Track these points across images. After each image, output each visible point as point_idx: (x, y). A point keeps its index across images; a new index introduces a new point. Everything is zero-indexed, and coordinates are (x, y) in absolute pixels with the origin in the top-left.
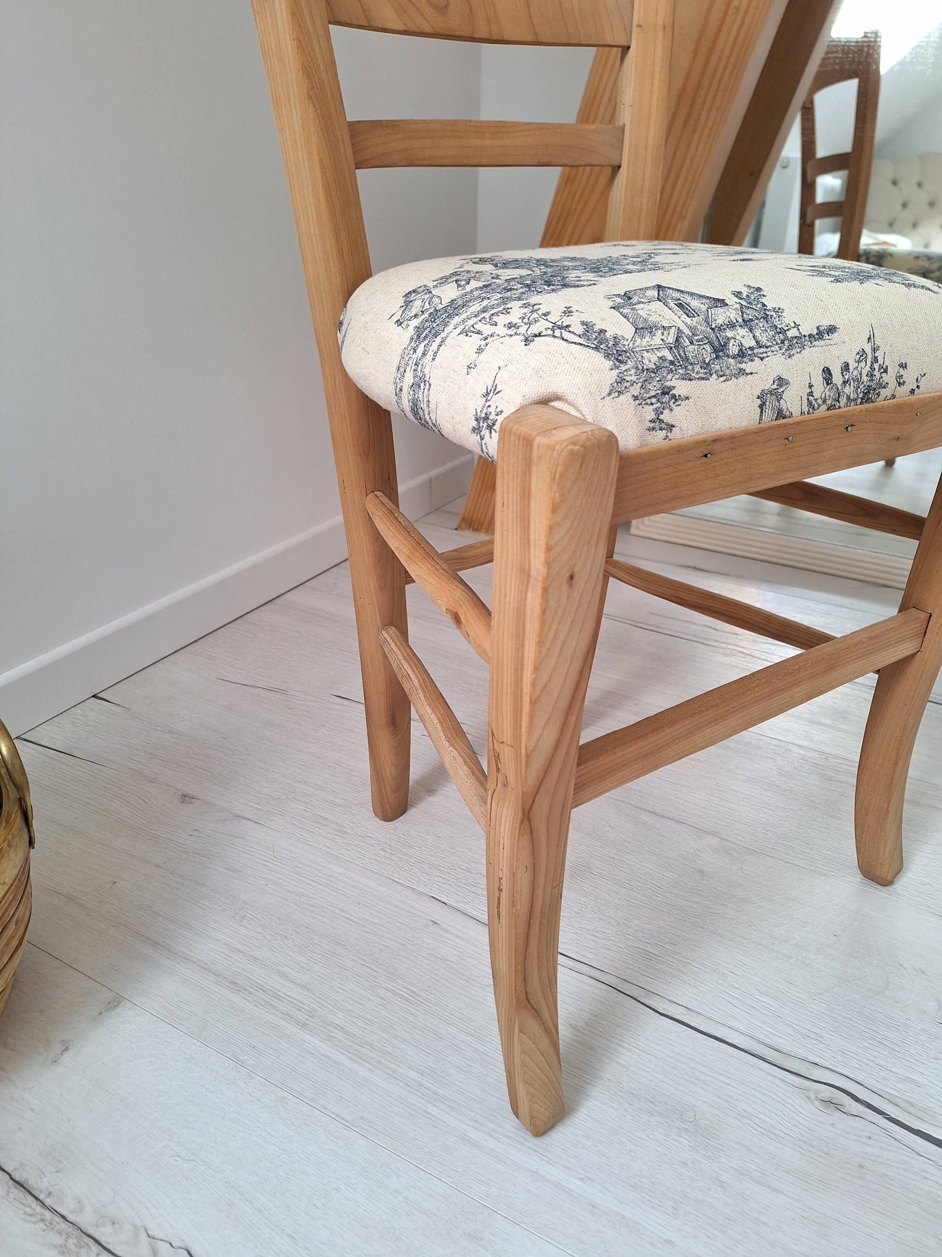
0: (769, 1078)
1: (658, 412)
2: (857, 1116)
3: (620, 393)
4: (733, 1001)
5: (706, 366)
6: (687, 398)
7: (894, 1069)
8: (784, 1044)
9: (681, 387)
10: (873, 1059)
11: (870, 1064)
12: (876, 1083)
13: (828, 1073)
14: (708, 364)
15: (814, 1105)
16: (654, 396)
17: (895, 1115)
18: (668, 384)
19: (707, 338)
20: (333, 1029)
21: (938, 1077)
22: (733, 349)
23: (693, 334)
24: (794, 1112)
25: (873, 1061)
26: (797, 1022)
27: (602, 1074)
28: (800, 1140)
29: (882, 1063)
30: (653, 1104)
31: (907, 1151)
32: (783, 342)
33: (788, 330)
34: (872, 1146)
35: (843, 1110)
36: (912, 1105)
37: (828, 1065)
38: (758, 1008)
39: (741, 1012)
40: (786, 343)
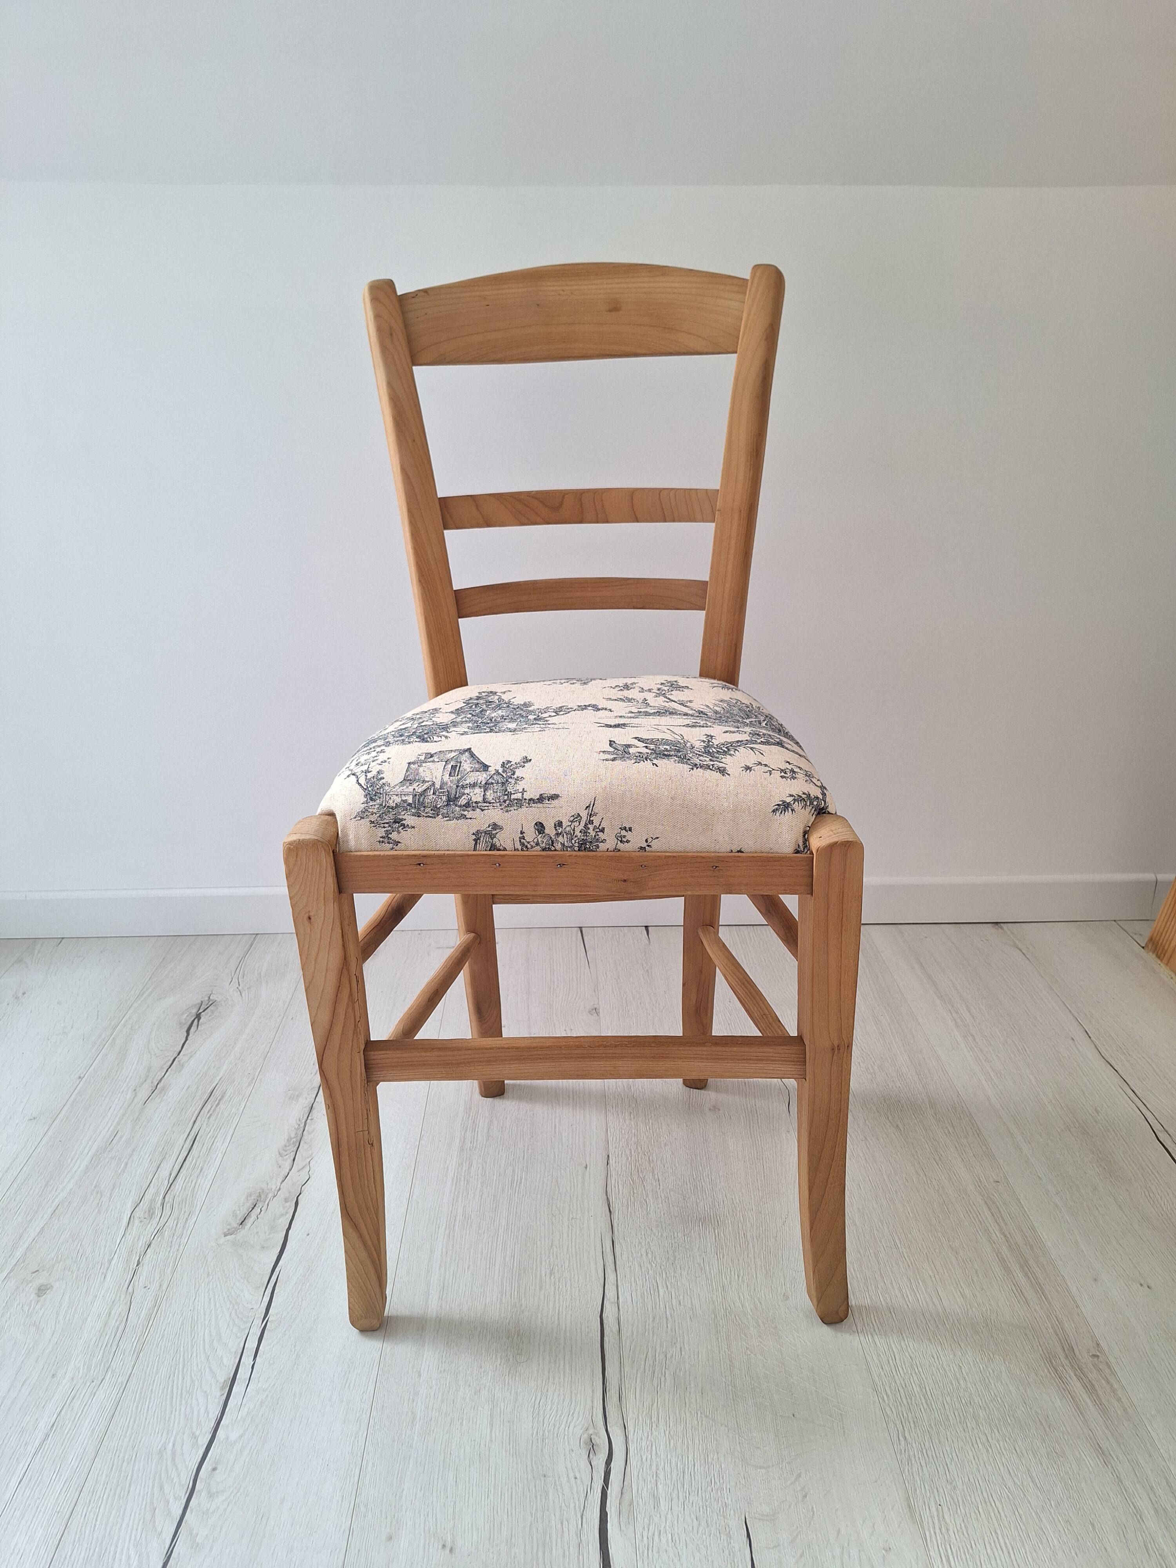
2: (591, 1465)
4: (650, 1358)
8: (629, 1403)
10: (661, 1468)
11: (654, 1467)
12: (636, 1474)
13: (622, 1439)
15: (583, 1433)
17: (611, 1493)
20: (468, 1163)
21: (676, 1522)
24: (567, 1422)
25: (657, 1469)
26: (662, 1407)
28: (544, 1431)
29: (661, 1476)
31: (580, 1507)
32: (505, 801)
33: (514, 794)
34: (569, 1481)
35: (591, 1455)
36: (630, 1505)
37: (630, 1437)
38: (656, 1375)
39: (642, 1366)
40: (507, 802)
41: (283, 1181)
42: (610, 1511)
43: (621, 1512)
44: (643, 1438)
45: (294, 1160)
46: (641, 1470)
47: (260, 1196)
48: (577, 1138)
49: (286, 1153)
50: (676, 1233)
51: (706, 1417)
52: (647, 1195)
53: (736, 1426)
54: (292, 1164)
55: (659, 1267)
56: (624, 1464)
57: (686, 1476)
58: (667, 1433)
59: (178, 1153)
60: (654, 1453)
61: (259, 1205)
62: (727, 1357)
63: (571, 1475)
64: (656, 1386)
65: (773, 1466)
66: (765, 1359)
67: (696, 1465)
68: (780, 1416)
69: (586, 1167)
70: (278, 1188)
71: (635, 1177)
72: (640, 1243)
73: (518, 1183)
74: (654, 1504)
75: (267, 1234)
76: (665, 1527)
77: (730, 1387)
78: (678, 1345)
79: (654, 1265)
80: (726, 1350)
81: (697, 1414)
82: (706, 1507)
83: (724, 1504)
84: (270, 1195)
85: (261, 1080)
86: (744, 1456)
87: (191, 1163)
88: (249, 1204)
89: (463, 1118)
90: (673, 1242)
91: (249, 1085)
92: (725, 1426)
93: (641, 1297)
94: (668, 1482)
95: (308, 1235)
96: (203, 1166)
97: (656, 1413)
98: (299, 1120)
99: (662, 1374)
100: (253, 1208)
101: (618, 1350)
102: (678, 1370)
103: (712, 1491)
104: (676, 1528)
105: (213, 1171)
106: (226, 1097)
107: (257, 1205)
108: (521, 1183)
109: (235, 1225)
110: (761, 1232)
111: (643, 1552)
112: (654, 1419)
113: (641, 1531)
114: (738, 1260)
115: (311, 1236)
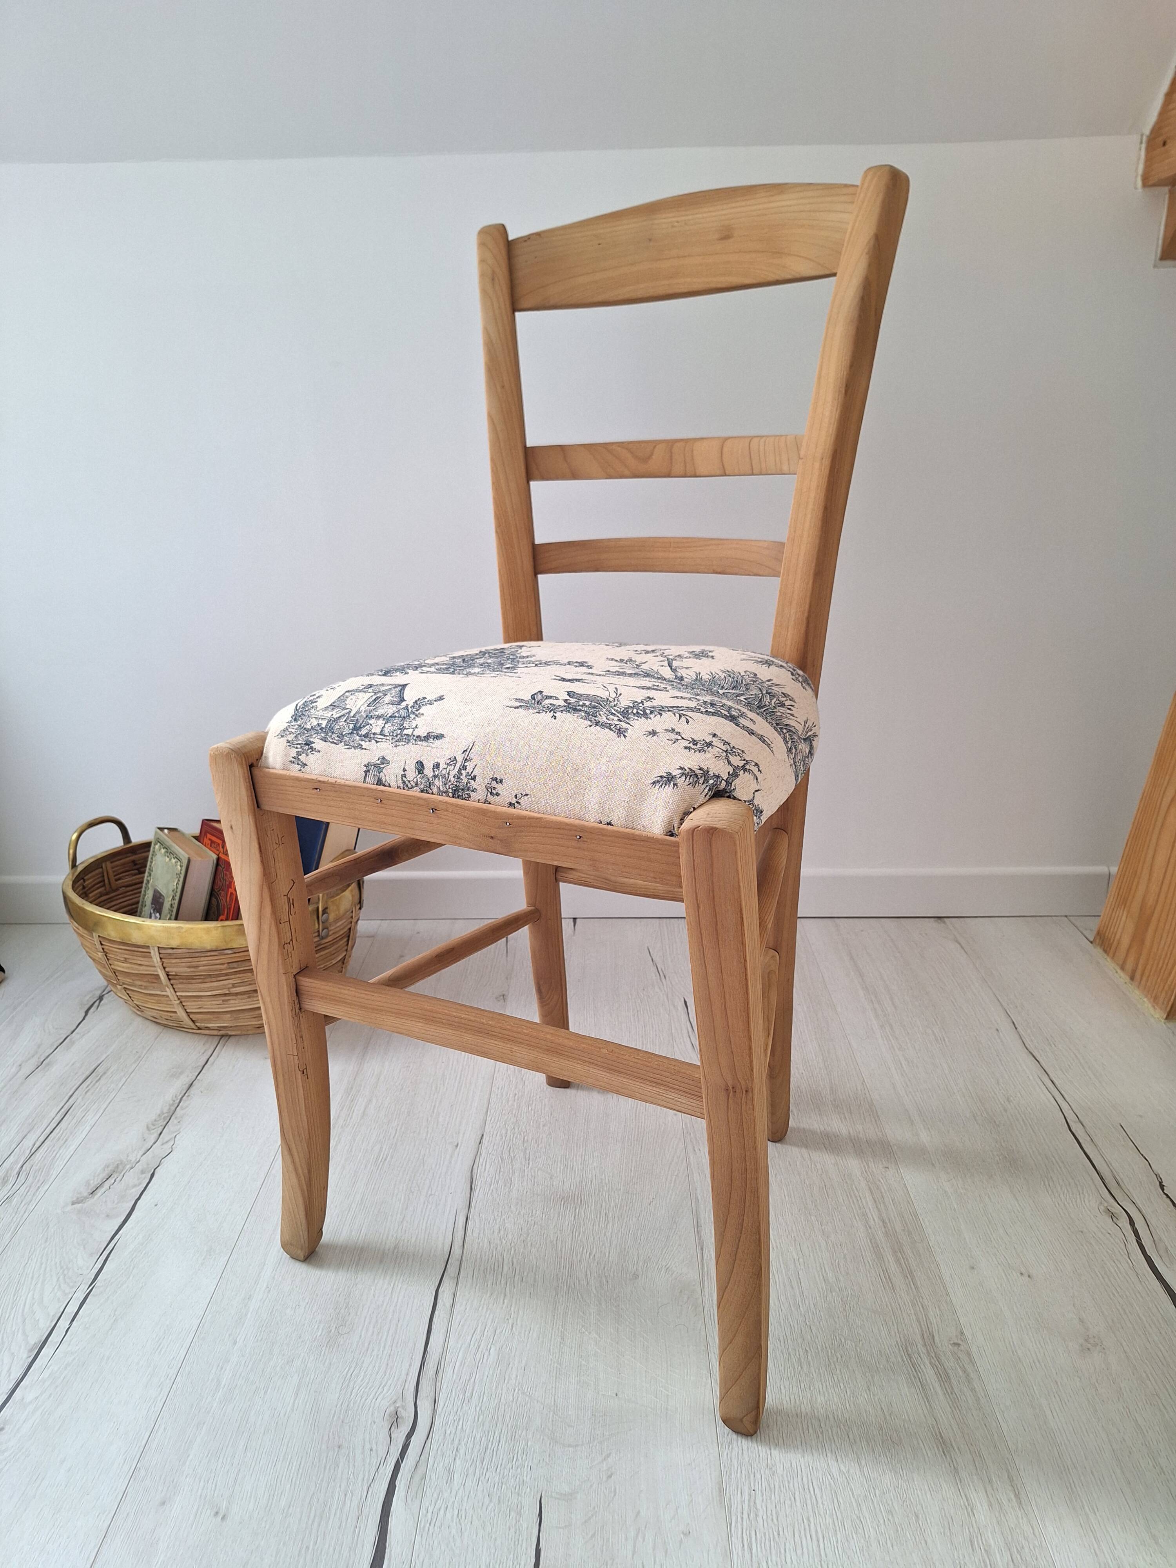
0: (404, 1373)
1: (299, 754)
2: (391, 1438)
3: (282, 736)
4: (478, 1331)
5: (341, 736)
6: (319, 751)
8: (448, 1376)
9: (318, 744)
10: (463, 1443)
11: (456, 1442)
13: (429, 1412)
14: (343, 736)
15: (390, 1406)
16: (300, 744)
17: (405, 1467)
18: (311, 740)
19: (357, 720)
21: (466, 1498)
22: (364, 731)
24: (376, 1394)
25: (459, 1443)
26: (477, 1381)
27: (360, 1273)
28: (349, 1402)
29: (462, 1452)
30: (346, 1307)
31: (368, 1480)
34: (363, 1453)
35: (393, 1428)
36: (422, 1479)
37: (439, 1411)
39: (468, 1341)
41: (144, 1154)
42: (400, 1484)
43: (411, 1486)
44: (452, 1413)
45: (161, 1133)
46: (442, 1444)
47: (117, 1167)
48: (455, 1117)
49: (154, 1127)
50: (534, 1211)
51: (523, 1393)
52: (514, 1173)
53: (553, 1404)
54: (157, 1137)
55: (509, 1244)
56: (426, 1438)
57: (488, 1452)
58: (478, 1409)
59: (47, 1125)
60: (460, 1427)
61: (115, 1175)
62: (560, 1334)
63: (368, 1446)
64: (478, 1360)
65: (582, 1445)
66: (599, 1337)
67: (501, 1441)
68: (602, 1395)
69: (457, 1146)
70: (138, 1160)
71: (505, 1156)
72: (495, 1220)
73: (383, 1160)
74: (447, 1480)
75: (116, 1202)
76: (453, 1502)
77: (556, 1365)
78: (511, 1321)
79: (504, 1242)
80: (560, 1327)
81: (515, 1390)
82: (502, 1484)
83: (521, 1482)
84: (128, 1167)
85: (148, 1057)
86: (554, 1434)
87: (57, 1134)
88: (104, 1175)
90: (530, 1220)
91: (135, 1062)
92: (542, 1403)
93: (484, 1272)
94: (468, 1457)
95: (156, 1205)
96: (68, 1137)
97: (471, 1389)
98: (176, 1096)
99: (487, 1349)
100: (107, 1179)
101: (447, 1324)
102: (505, 1346)
103: (512, 1468)
104: (464, 1504)
105: (77, 1142)
106: (109, 1073)
107: (112, 1176)
108: (385, 1160)
109: (85, 1194)
110: (624, 1211)
111: (424, 1526)
112: (468, 1394)
113: (427, 1506)
114: (594, 1239)
115: (159, 1206)
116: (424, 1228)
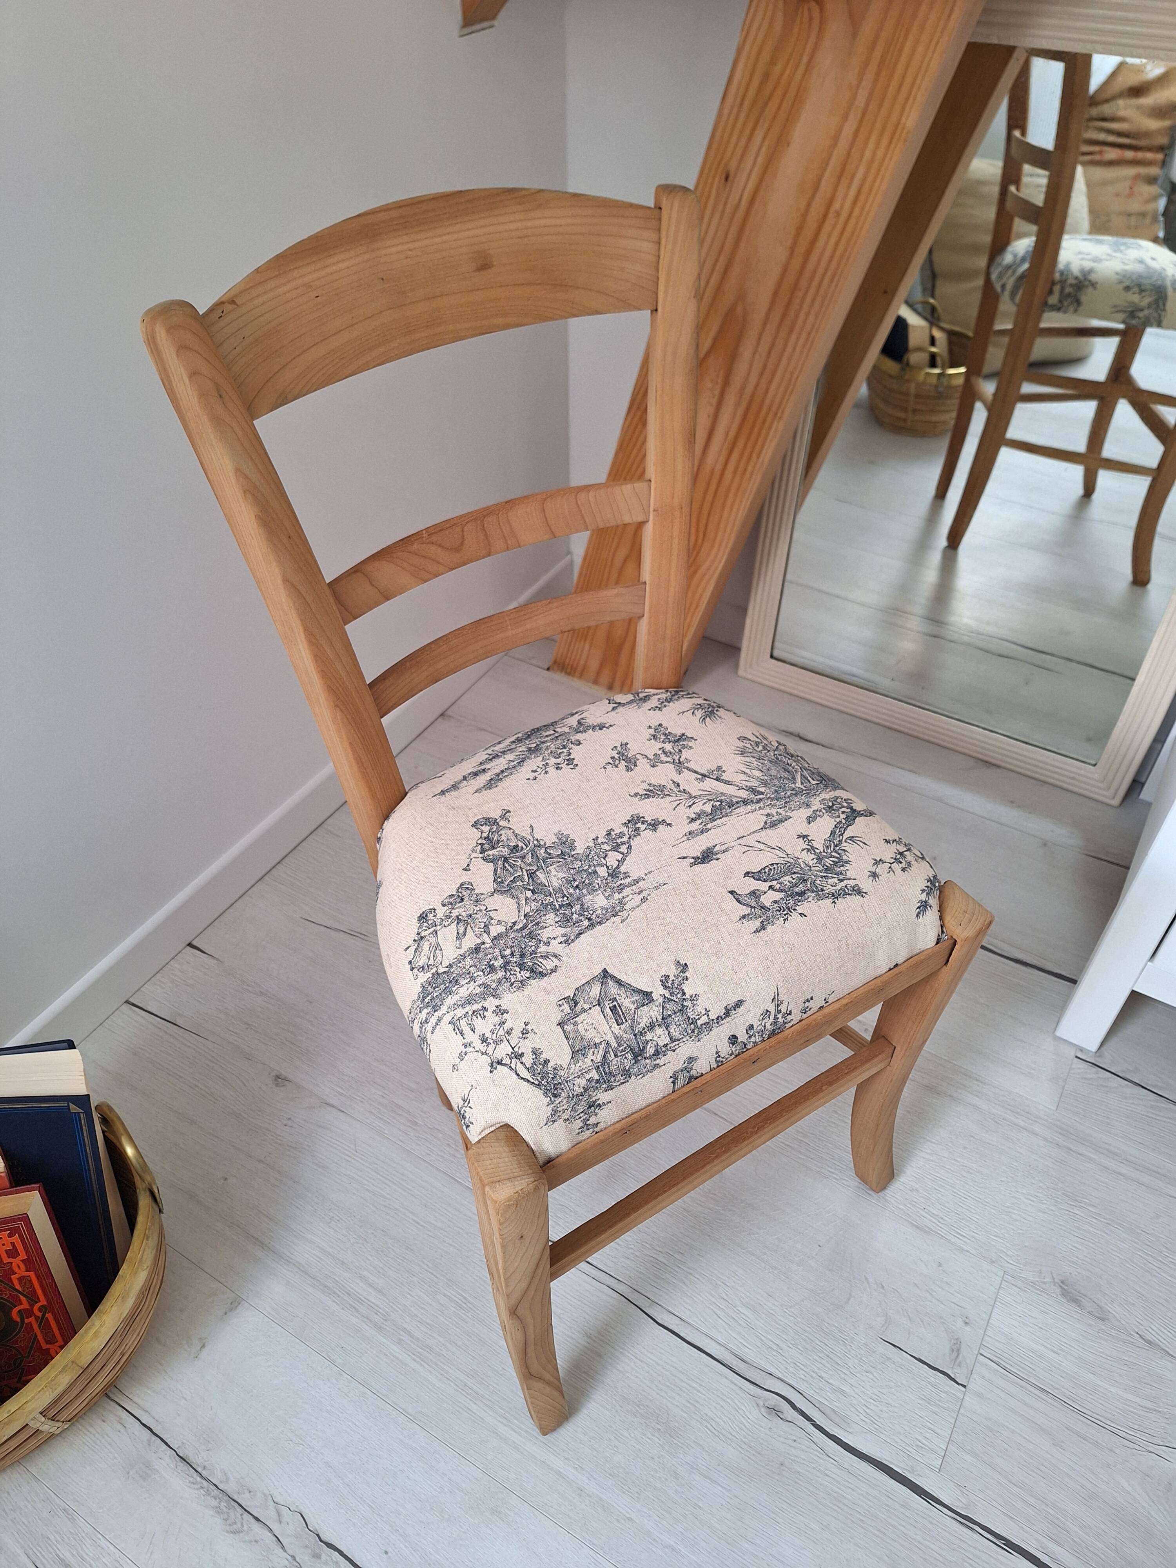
0: (732, 1386)
2: (790, 1421)
4: (719, 1312)
6: (610, 1102)
7: (830, 1381)
8: (750, 1355)
10: (817, 1371)
11: (814, 1375)
12: (813, 1392)
13: (779, 1382)
15: (759, 1410)
17: (820, 1422)
18: (594, 1099)
19: (629, 1046)
20: (402, 1333)
21: (864, 1390)
23: (618, 1045)
24: (743, 1417)
25: (816, 1373)
26: (765, 1335)
27: (604, 1379)
28: (741, 1440)
29: (824, 1375)
30: (638, 1406)
31: (819, 1453)
32: (693, 1031)
33: (699, 1019)
34: (795, 1448)
35: (781, 1416)
36: (835, 1413)
37: (780, 1376)
38: (737, 1319)
39: (724, 1324)
40: (696, 1031)
41: (283, 1548)
43: (838, 1424)
44: (787, 1367)
45: (257, 1519)
46: (811, 1386)
48: (445, 1212)
51: (791, 1310)
53: (809, 1292)
54: (262, 1525)
56: (800, 1395)
57: (831, 1358)
58: (792, 1347)
60: (802, 1366)
62: (749, 1254)
63: (790, 1442)
64: (749, 1326)
65: (851, 1291)
66: (764, 1229)
67: (825, 1345)
68: (815, 1255)
70: (289, 1557)
73: (464, 1300)
74: (843, 1395)
76: (862, 1400)
77: (776, 1272)
78: (719, 1283)
80: (742, 1250)
81: (785, 1314)
82: (860, 1361)
83: (864, 1345)
86: (834, 1304)
89: (334, 1301)
92: (805, 1302)
93: (658, 1278)
95: (386, 1553)
97: (771, 1343)
99: (737, 1313)
101: (701, 1332)
102: (741, 1299)
103: (850, 1348)
104: (868, 1392)
108: (466, 1299)
111: (875, 1428)
112: (775, 1347)
113: (858, 1419)
115: (390, 1550)
116: (579, 1303)
